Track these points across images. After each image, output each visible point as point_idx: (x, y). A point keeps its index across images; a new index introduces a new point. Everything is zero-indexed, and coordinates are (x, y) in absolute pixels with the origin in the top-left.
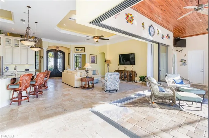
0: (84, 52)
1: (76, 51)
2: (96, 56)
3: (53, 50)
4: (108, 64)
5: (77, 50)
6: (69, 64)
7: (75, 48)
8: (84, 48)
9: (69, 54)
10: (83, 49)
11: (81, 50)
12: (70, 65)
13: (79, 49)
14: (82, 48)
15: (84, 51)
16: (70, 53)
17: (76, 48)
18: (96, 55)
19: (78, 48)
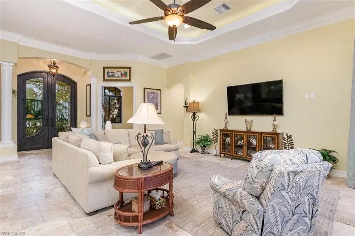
0: (129, 80)
1: (106, 78)
2: (159, 92)
3: (42, 72)
4: (194, 114)
5: (111, 74)
6: (88, 114)
7: (104, 68)
8: (130, 68)
9: (88, 87)
10: (126, 73)
11: (120, 75)
12: (90, 115)
13: (115, 71)
14: (123, 71)
15: (128, 78)
16: (90, 84)
17: (106, 70)
18: (160, 90)
19: (111, 70)
